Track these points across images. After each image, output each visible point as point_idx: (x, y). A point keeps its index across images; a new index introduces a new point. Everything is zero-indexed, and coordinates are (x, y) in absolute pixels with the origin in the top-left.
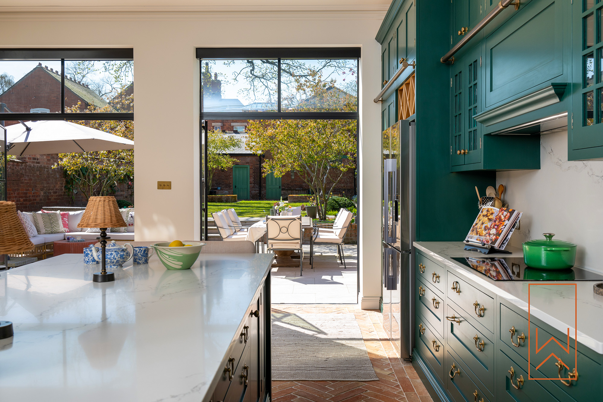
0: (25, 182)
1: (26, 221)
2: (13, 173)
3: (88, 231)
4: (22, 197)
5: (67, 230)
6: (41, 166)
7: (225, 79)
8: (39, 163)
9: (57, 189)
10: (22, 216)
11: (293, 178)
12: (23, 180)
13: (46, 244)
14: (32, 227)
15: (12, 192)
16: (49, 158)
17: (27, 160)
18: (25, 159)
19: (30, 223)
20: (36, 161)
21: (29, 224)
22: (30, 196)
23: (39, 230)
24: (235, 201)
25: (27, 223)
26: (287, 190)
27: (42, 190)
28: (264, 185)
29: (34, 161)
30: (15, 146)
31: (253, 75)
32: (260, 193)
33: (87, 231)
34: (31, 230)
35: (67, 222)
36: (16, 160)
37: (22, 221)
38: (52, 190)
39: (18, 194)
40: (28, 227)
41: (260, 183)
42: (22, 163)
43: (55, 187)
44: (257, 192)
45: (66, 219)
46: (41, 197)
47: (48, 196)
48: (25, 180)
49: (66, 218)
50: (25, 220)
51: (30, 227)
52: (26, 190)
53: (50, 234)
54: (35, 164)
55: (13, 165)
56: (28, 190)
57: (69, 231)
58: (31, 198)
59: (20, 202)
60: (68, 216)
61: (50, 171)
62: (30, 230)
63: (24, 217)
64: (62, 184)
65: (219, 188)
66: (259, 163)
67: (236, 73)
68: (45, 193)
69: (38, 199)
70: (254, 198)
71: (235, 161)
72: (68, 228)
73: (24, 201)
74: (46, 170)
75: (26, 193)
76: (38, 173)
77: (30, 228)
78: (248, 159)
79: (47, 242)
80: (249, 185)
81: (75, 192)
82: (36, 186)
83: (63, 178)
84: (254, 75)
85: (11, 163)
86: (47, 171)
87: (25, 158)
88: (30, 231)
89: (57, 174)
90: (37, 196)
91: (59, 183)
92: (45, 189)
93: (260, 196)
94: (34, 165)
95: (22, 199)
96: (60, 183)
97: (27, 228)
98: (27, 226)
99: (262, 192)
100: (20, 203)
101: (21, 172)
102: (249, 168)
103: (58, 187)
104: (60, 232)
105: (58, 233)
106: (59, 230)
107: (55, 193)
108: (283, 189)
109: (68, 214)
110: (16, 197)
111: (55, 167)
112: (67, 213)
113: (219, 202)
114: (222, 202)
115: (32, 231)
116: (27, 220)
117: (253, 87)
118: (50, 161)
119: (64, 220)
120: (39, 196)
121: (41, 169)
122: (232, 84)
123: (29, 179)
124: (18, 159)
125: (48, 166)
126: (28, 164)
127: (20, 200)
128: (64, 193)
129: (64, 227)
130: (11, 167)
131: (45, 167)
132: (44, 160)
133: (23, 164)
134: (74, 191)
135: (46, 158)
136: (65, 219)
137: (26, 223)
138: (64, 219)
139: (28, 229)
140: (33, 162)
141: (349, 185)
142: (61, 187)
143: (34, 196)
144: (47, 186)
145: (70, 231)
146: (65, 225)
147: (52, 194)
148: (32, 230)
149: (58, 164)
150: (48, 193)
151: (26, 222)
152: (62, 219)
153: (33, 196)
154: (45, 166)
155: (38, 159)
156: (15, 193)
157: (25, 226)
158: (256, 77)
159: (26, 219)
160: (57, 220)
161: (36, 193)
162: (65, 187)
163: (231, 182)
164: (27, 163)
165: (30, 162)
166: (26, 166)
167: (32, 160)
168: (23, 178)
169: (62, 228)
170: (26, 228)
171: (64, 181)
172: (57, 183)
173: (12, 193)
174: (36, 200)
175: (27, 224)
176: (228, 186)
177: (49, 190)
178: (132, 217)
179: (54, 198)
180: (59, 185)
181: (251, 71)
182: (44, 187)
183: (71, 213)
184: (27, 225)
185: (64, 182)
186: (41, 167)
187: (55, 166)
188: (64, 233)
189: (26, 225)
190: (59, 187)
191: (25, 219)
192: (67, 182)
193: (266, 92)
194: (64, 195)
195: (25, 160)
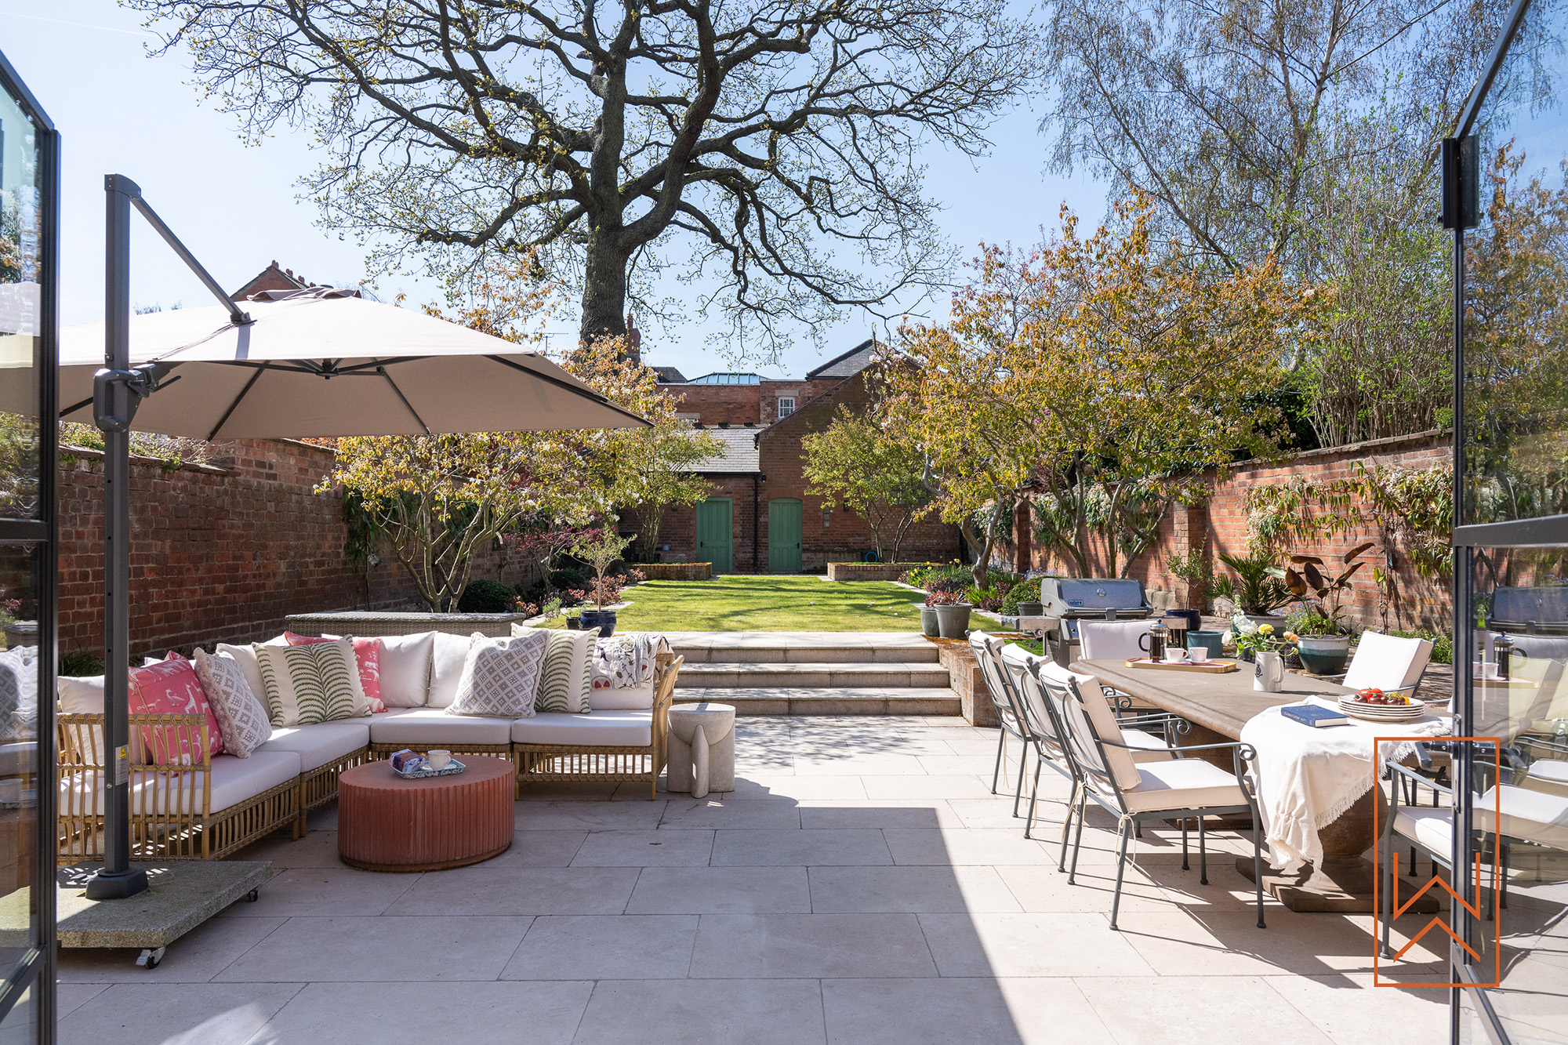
0: (233, 535)
1: (228, 689)
2: (193, 506)
3: (451, 707)
4: (221, 581)
5: (376, 703)
6: (281, 485)
7: (680, 312)
8: (274, 477)
9: (324, 554)
10: (212, 671)
11: (827, 525)
12: (224, 526)
13: (307, 777)
14: (250, 710)
15: (187, 565)
16: (305, 466)
17: (239, 466)
18: (234, 463)
19: (243, 698)
20: (266, 471)
21: (238, 702)
22: (245, 577)
23: (276, 710)
24: (709, 578)
25: (231, 698)
26: (815, 551)
27: (282, 556)
28: (763, 540)
29: (261, 470)
30: (178, 377)
31: (742, 302)
32: (755, 558)
33: (447, 709)
34: (247, 723)
35: (376, 675)
36: (203, 465)
37: (211, 690)
38: (310, 556)
39: (209, 571)
40: (237, 711)
41: (756, 536)
42: (223, 475)
43: (319, 547)
44: (749, 555)
45: (374, 665)
46: (279, 579)
47: (300, 575)
48: (232, 527)
49: (373, 661)
50: (222, 686)
51: (243, 714)
52: (235, 558)
53: (316, 723)
54: (263, 481)
55: (194, 481)
56: (241, 557)
57: (382, 706)
58: (251, 582)
59: (214, 594)
60: (378, 652)
61: (307, 503)
62: (242, 725)
63: (219, 673)
64: (339, 539)
65: (666, 548)
66: (753, 493)
67: (704, 299)
68: (291, 565)
69: (270, 583)
70: (741, 569)
71: (712, 489)
72: (379, 696)
73: (228, 590)
74: (294, 498)
75: (235, 568)
76: (271, 507)
77: (245, 719)
78: (731, 484)
79: (307, 769)
80: (731, 540)
81: (372, 560)
82: (265, 547)
83: (342, 524)
84: (745, 304)
85: (187, 474)
86: (298, 502)
87: (233, 461)
88: (241, 729)
89: (326, 511)
90: (268, 576)
91: (330, 537)
92: (292, 554)
93: (755, 564)
94: (259, 483)
95: (220, 587)
96: (333, 538)
97: (231, 718)
98: (230, 709)
99: (761, 556)
100: (216, 600)
101: (219, 503)
102: (731, 503)
103: (326, 547)
104: (354, 716)
105: (348, 717)
106: (349, 708)
107: (320, 564)
108: (804, 550)
109: (379, 648)
110: (201, 580)
111: (324, 489)
112: (375, 643)
113: (679, 579)
114: (685, 579)
115: (252, 730)
116: (232, 687)
117: (738, 331)
118: (306, 474)
119: (365, 669)
120: (274, 575)
121: (279, 495)
122: (693, 322)
123: (244, 525)
124: (211, 463)
125: (301, 488)
126: (242, 478)
127: (214, 588)
128: (345, 563)
129: (368, 693)
130: (185, 487)
131: (291, 491)
132: (289, 469)
133: (226, 480)
134: (370, 558)
135: (296, 464)
136: (371, 664)
137: (227, 699)
138: (367, 663)
139: (235, 722)
140: (258, 475)
141: (948, 541)
142: (336, 547)
143: (260, 575)
144: (296, 546)
145: (388, 707)
146: (369, 687)
147: (311, 567)
148: (250, 724)
149: (333, 481)
150: (301, 565)
151: (227, 694)
152: (361, 666)
153: (254, 576)
154: (291, 488)
155: (271, 467)
156: (197, 570)
157: (223, 709)
158: (749, 306)
159: (227, 680)
160: (344, 671)
161: (264, 567)
162: (347, 547)
163: (692, 534)
164: (239, 475)
165: (248, 472)
166: (235, 485)
167: (254, 468)
168: (225, 522)
169: (360, 698)
170: (226, 718)
171: (345, 530)
172: (323, 537)
173: (188, 570)
174: (264, 586)
175: (230, 700)
176: (686, 543)
177: (303, 556)
178: (603, 656)
179: (317, 580)
180: (332, 542)
181: (740, 292)
182: (288, 548)
183: (390, 642)
184: (232, 706)
185: (345, 534)
186: (279, 490)
187: (320, 489)
188: (370, 716)
189: (228, 705)
190: (330, 548)
191: (223, 682)
192: (352, 534)
193: (767, 341)
194: (343, 569)
195: (231, 465)
